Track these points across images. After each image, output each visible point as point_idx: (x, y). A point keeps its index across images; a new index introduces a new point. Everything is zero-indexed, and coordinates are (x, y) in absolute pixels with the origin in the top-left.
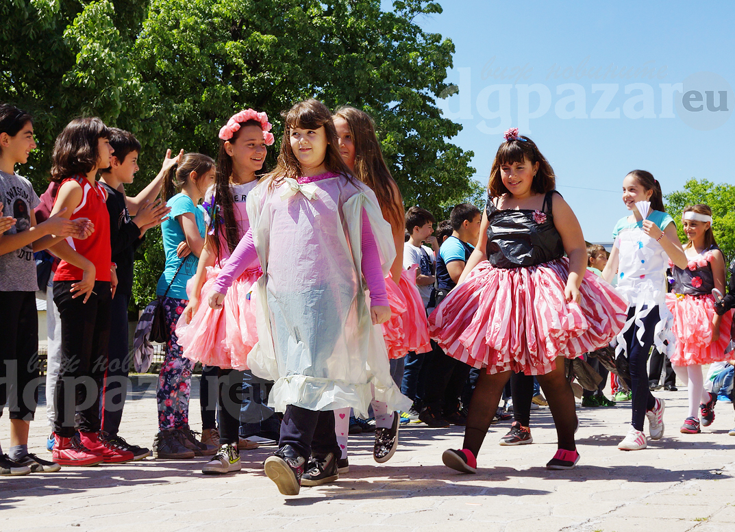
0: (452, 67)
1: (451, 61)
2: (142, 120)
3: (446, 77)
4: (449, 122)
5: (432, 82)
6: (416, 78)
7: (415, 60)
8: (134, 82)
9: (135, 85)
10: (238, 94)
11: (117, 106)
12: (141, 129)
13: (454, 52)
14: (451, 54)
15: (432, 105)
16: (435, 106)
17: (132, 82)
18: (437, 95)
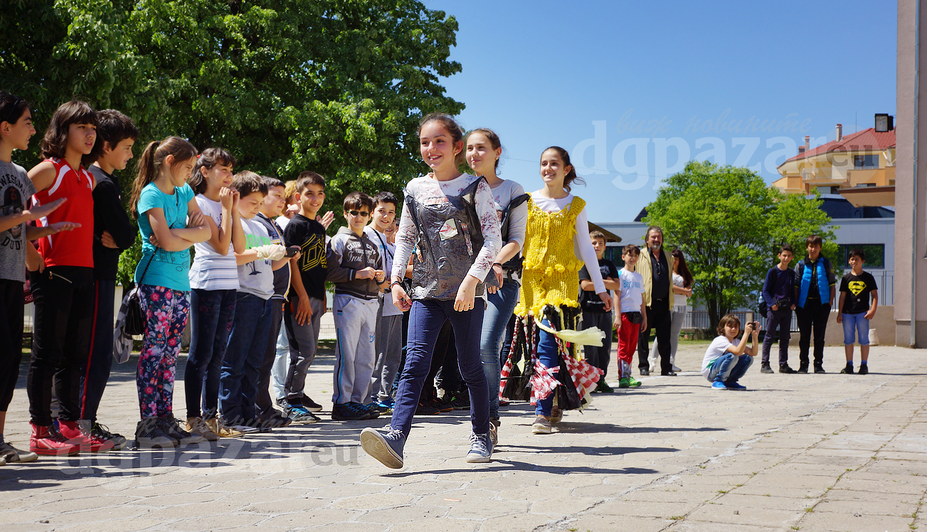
0: (455, 44)
1: (455, 39)
2: (137, 95)
3: (449, 55)
4: (451, 100)
5: (435, 60)
6: (418, 56)
7: (418, 38)
8: (128, 56)
9: (130, 59)
10: (237, 69)
11: (110, 80)
12: (135, 104)
13: (457, 30)
14: (455, 32)
15: (436, 83)
16: (438, 84)
17: (126, 55)
18: (441, 73)
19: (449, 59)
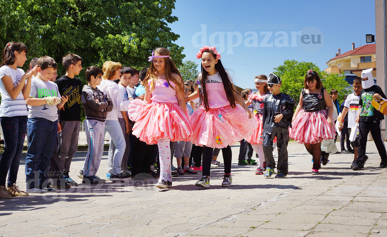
0: (174, 8)
2: (20, 32)
3: (171, 13)
4: (173, 34)
5: (165, 15)
6: (158, 14)
7: (157, 5)
9: (16, 15)
11: (5, 24)
14: (174, 2)
15: (166, 26)
18: (168, 21)
19: (172, 15)
